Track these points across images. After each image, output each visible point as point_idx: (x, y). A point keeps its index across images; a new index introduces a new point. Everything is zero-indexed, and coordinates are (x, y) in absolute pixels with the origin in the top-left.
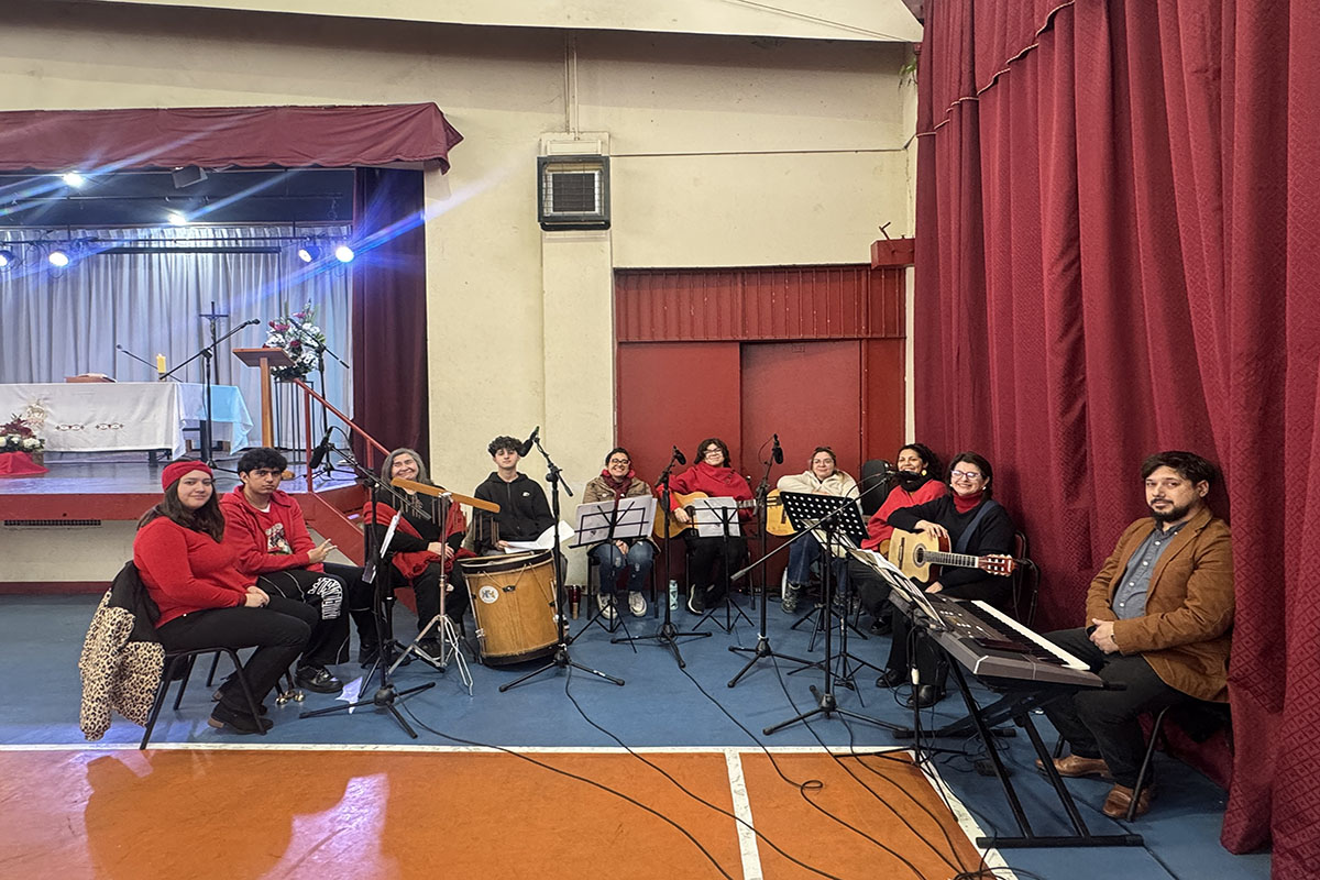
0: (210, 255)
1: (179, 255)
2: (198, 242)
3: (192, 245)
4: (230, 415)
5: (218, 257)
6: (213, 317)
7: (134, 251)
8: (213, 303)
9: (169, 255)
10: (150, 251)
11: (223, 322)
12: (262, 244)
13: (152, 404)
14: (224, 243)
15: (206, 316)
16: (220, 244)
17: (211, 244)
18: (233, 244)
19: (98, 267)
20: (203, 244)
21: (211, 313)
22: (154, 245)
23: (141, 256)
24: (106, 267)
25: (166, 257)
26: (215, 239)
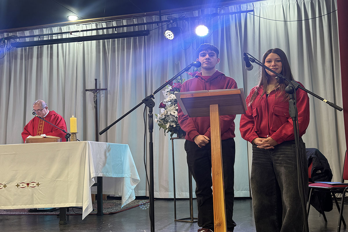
0: (94, 42)
1: (72, 44)
2: (85, 32)
3: (81, 34)
4: (122, 171)
5: (99, 42)
6: (96, 91)
7: (42, 43)
8: (96, 80)
9: (64, 44)
10: (52, 42)
11: (102, 94)
12: (132, 29)
13: (66, 162)
14: (103, 32)
15: (91, 90)
16: (101, 32)
17: (94, 33)
18: (110, 31)
19: (16, 58)
20: (89, 34)
21: (94, 88)
22: (55, 37)
23: (45, 47)
24: (21, 59)
25: (62, 46)
26: (97, 29)
